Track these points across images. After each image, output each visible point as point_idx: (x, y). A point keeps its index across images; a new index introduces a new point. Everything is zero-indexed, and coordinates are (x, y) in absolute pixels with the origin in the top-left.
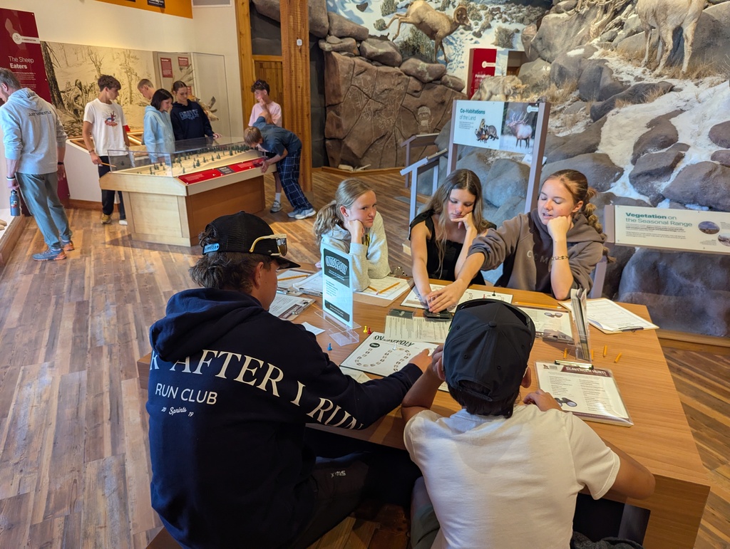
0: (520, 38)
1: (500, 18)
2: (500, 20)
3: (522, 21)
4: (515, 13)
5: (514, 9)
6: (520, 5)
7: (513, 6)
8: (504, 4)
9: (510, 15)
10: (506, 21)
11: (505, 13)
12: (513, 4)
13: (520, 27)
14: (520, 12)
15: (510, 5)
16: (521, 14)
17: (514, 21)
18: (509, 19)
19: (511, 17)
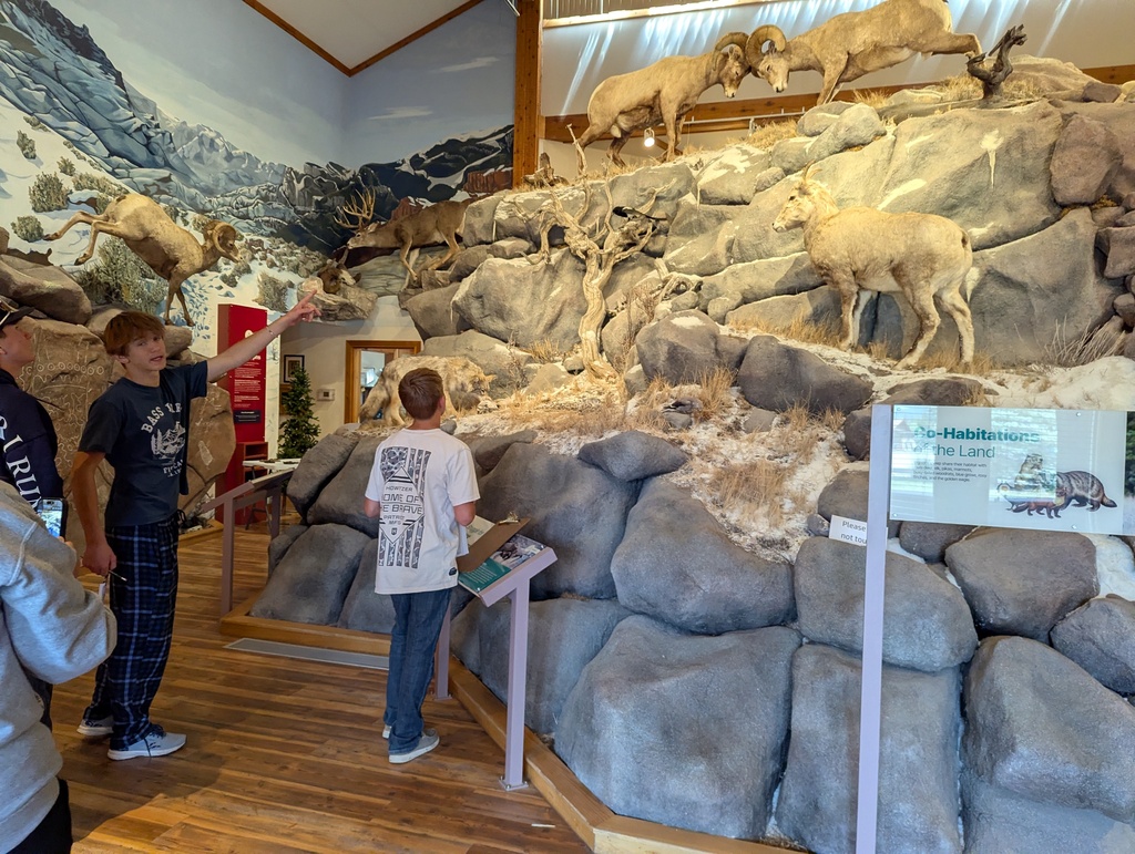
0: (295, 296)
1: (264, 258)
2: (264, 263)
3: (296, 269)
4: (285, 255)
5: (283, 248)
6: (292, 243)
7: (282, 243)
8: (268, 236)
9: (278, 255)
10: (272, 265)
11: (271, 252)
12: (281, 239)
13: (295, 279)
14: (292, 254)
15: (277, 241)
16: (293, 258)
17: (285, 267)
18: (278, 263)
19: (280, 260)
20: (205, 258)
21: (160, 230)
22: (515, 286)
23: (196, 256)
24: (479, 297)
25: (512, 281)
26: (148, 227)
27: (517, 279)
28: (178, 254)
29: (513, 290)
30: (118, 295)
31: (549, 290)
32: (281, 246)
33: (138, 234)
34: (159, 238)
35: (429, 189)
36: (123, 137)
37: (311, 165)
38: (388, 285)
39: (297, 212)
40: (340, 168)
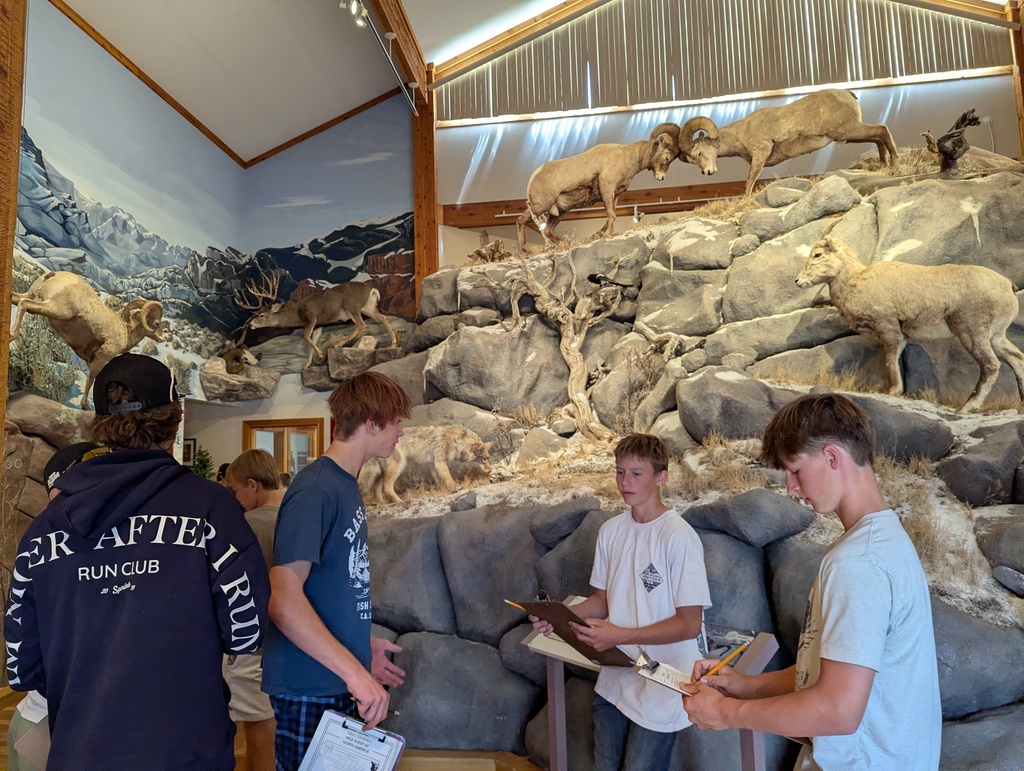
0: (198, 377)
1: (170, 340)
2: (170, 344)
3: (198, 351)
4: (189, 336)
5: (187, 329)
6: (196, 324)
7: (186, 324)
8: (174, 317)
9: (183, 336)
10: (177, 346)
11: (176, 334)
12: (186, 320)
13: (198, 360)
14: (195, 335)
15: (182, 322)
16: (196, 339)
17: (189, 348)
18: (183, 345)
19: (185, 342)
20: (130, 338)
21: (89, 309)
22: (493, 353)
23: (123, 336)
24: (456, 365)
25: (490, 348)
26: (78, 305)
27: (495, 346)
28: (104, 334)
29: (491, 356)
30: (29, 381)
31: (524, 356)
32: (186, 327)
33: (67, 313)
34: (88, 317)
35: (329, 271)
36: (40, 216)
37: (213, 249)
38: (288, 364)
39: (200, 294)
40: (237, 253)
